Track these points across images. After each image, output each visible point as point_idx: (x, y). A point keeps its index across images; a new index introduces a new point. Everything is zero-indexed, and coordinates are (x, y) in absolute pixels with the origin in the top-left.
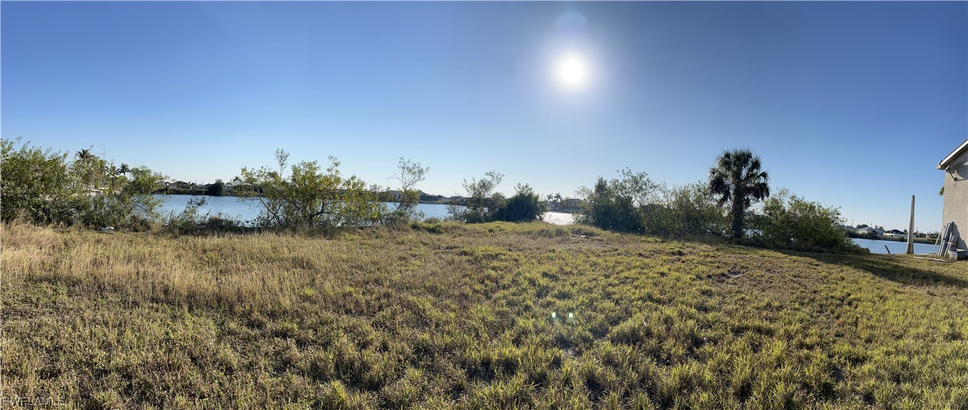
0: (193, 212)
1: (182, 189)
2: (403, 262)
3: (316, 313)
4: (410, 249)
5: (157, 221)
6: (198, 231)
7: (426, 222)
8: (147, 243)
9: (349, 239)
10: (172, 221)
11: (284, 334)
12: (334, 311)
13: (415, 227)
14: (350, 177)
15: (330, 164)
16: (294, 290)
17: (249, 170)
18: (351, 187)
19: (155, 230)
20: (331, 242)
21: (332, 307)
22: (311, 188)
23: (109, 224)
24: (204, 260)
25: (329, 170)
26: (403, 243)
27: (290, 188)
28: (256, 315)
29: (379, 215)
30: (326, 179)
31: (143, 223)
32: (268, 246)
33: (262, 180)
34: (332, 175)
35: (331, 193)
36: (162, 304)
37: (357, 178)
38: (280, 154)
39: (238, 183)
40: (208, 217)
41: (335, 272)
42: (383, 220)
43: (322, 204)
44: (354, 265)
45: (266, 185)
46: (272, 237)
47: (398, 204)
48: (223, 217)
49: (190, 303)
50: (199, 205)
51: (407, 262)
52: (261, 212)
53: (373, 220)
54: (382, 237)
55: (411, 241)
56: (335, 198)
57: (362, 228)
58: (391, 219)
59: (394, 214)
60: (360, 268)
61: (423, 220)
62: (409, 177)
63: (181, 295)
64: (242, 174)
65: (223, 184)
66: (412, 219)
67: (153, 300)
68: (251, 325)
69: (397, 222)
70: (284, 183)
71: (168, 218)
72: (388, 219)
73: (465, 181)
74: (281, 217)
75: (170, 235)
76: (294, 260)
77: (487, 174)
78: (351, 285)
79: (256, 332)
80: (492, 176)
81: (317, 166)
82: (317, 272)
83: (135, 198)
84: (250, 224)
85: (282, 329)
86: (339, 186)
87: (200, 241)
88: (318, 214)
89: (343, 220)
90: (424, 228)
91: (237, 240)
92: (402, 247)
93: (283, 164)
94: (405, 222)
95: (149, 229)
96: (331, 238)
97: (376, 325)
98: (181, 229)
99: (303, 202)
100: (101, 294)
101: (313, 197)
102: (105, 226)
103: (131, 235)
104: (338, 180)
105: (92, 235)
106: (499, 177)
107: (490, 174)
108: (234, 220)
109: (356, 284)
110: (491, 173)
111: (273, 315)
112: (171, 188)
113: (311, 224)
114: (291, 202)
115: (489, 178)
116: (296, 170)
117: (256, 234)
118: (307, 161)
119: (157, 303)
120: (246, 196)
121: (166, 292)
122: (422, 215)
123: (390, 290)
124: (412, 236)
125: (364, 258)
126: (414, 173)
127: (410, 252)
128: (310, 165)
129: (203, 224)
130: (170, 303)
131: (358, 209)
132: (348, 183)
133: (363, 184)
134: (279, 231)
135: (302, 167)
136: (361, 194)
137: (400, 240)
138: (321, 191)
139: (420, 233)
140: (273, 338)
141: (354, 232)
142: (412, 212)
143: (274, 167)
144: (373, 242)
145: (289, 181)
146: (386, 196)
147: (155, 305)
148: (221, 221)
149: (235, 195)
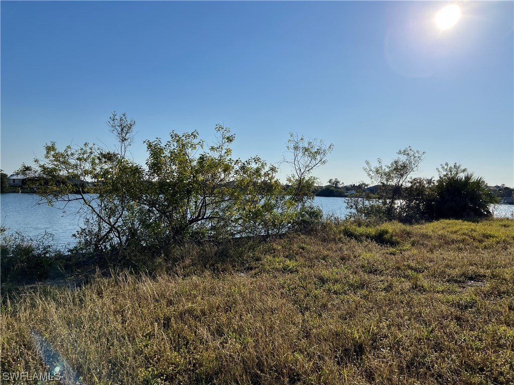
15: (217, 139)
25: (216, 149)
52: (87, 222)
62: (304, 160)
73: (368, 163)
77: (400, 153)
80: (408, 154)
81: (193, 142)
93: (124, 140)
106: (417, 155)
107: (405, 153)
110: (405, 151)
115: (403, 159)
118: (172, 134)
128: (180, 139)
135: (165, 144)
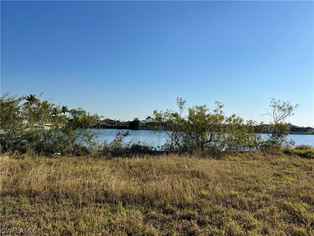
0: (121, 141)
1: (110, 125)
2: (278, 178)
3: (211, 206)
4: (284, 169)
5: (94, 147)
6: (125, 154)
7: (297, 148)
8: (88, 164)
9: (232, 159)
10: (106, 148)
11: (189, 218)
12: (224, 205)
13: (287, 152)
14: (231, 115)
15: (216, 107)
16: (194, 191)
17: (158, 112)
18: (232, 122)
19: (93, 154)
20: (218, 161)
21: (222, 203)
22: (203, 124)
23: (57, 151)
24: (130, 172)
25: (215, 111)
26: (277, 164)
27: (187, 124)
28: (169, 206)
29: (255, 142)
30: (214, 117)
31: (84, 149)
32: (173, 163)
33: (168, 118)
34: (217, 114)
35: (216, 127)
36: (104, 203)
37: (236, 116)
38: (179, 101)
39: (150, 120)
40: (131, 144)
41: (223, 181)
42: (259, 147)
43: (210, 135)
44: (237, 177)
45: (170, 122)
46: (176, 157)
47: (271, 135)
48: (141, 144)
49: (124, 201)
50: (125, 135)
51: (281, 178)
52: (167, 141)
53: (250, 146)
54: (258, 159)
55: (283, 163)
56: (220, 130)
57: (241, 152)
58: (265, 146)
59: (267, 142)
60: (243, 179)
61: (293, 147)
62: (279, 113)
63: (116, 196)
64: (154, 115)
65: (139, 121)
66: (283, 146)
67: (96, 201)
68: (166, 212)
69: (271, 148)
70: (183, 121)
71: (103, 145)
72: (262, 146)
74: (181, 144)
75: (105, 157)
76: (192, 172)
78: (236, 190)
79: (169, 216)
81: (206, 108)
82: (209, 180)
83: (77, 131)
84: (160, 148)
85: (187, 215)
86: (223, 122)
87: (127, 160)
88: (207, 142)
89: (226, 146)
90: (295, 153)
91: (152, 159)
92: (277, 167)
93: (181, 108)
94: (278, 148)
95: (88, 153)
96: (218, 158)
97: (258, 217)
98: (112, 152)
99: (197, 133)
100: (57, 201)
101: (204, 130)
102: (53, 153)
103: (75, 158)
104: (222, 118)
105: (43, 159)
108: (148, 145)
109: (240, 190)
111: (180, 207)
112: (102, 124)
113: (203, 149)
114: (188, 134)
116: (191, 112)
117: (165, 155)
118: (199, 105)
119: (100, 203)
120: (157, 130)
121: (106, 195)
122: (292, 143)
123: (268, 196)
124: (284, 159)
125: (245, 173)
126: (284, 110)
127: (284, 171)
128: (201, 108)
129: (127, 149)
130: (110, 202)
131: (237, 138)
132: (230, 119)
133: (241, 121)
134: (181, 153)
135: (195, 109)
136: (240, 127)
137: (274, 161)
138: (209, 126)
139: (292, 157)
140: (181, 220)
141: (235, 154)
142: (283, 141)
143: (176, 109)
144: (251, 162)
145: (187, 119)
146: (261, 129)
147: (99, 204)
148: (140, 147)
149: (149, 129)
